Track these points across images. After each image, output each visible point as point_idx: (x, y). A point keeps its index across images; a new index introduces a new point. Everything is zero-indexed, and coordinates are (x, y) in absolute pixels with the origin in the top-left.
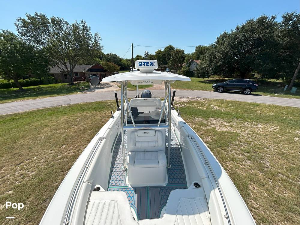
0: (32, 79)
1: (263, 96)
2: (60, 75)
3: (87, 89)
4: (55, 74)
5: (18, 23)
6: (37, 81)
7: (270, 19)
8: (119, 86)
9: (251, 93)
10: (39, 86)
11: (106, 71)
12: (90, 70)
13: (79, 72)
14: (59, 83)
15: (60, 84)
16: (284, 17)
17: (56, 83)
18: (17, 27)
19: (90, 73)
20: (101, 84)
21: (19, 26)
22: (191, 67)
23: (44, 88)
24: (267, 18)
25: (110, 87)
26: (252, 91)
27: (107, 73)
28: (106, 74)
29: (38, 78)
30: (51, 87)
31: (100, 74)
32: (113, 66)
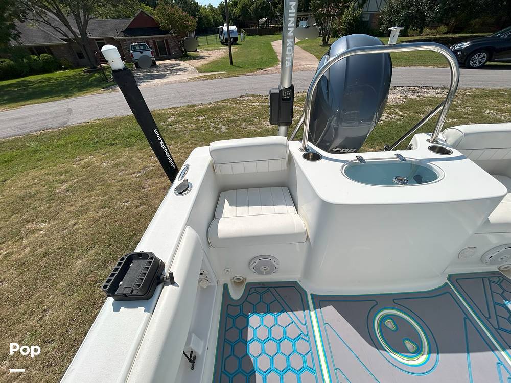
2: (63, 48)
4: (52, 46)
8: (197, 69)
10: (23, 79)
11: (166, 32)
12: (129, 31)
14: (66, 69)
15: (70, 72)
17: (61, 69)
19: (130, 40)
20: (157, 66)
22: (365, 9)
23: (33, 82)
25: (180, 73)
27: (169, 37)
28: (166, 41)
30: (49, 79)
31: (154, 42)
32: (179, 18)
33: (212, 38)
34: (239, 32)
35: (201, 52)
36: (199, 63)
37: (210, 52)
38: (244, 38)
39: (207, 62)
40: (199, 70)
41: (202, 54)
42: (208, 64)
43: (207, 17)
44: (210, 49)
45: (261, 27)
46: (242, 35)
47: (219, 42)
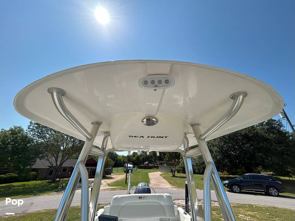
4: (40, 169)
6: (13, 177)
9: (280, 194)
13: (69, 167)
14: (38, 180)
15: (39, 182)
17: (35, 180)
18: (31, 124)
29: (18, 174)
31: (91, 170)
33: (120, 168)
34: (134, 167)
35: (112, 175)
36: (109, 181)
37: (117, 176)
38: (136, 170)
39: (114, 181)
40: (109, 185)
41: (113, 177)
42: (114, 182)
43: (120, 160)
44: (118, 174)
45: (145, 165)
47: (123, 171)
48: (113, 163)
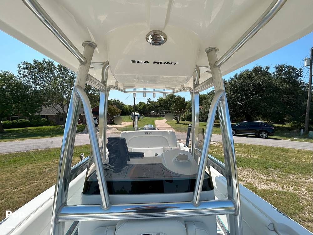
0: (20, 120)
1: (284, 140)
2: (54, 117)
3: (80, 132)
4: (50, 116)
5: (22, 65)
6: (26, 122)
7: (264, 69)
8: (117, 129)
9: (269, 137)
10: (26, 128)
14: (51, 125)
15: (52, 127)
16: (276, 68)
17: (48, 125)
18: (20, 69)
21: (22, 68)
23: (31, 130)
24: (261, 68)
25: (108, 130)
26: (269, 135)
29: (29, 120)
30: (40, 129)
33: (127, 117)
34: (141, 115)
37: (125, 122)
38: (143, 118)
42: (123, 127)
43: (127, 109)
45: (152, 114)
46: (142, 117)
47: (130, 119)
48: (120, 111)
